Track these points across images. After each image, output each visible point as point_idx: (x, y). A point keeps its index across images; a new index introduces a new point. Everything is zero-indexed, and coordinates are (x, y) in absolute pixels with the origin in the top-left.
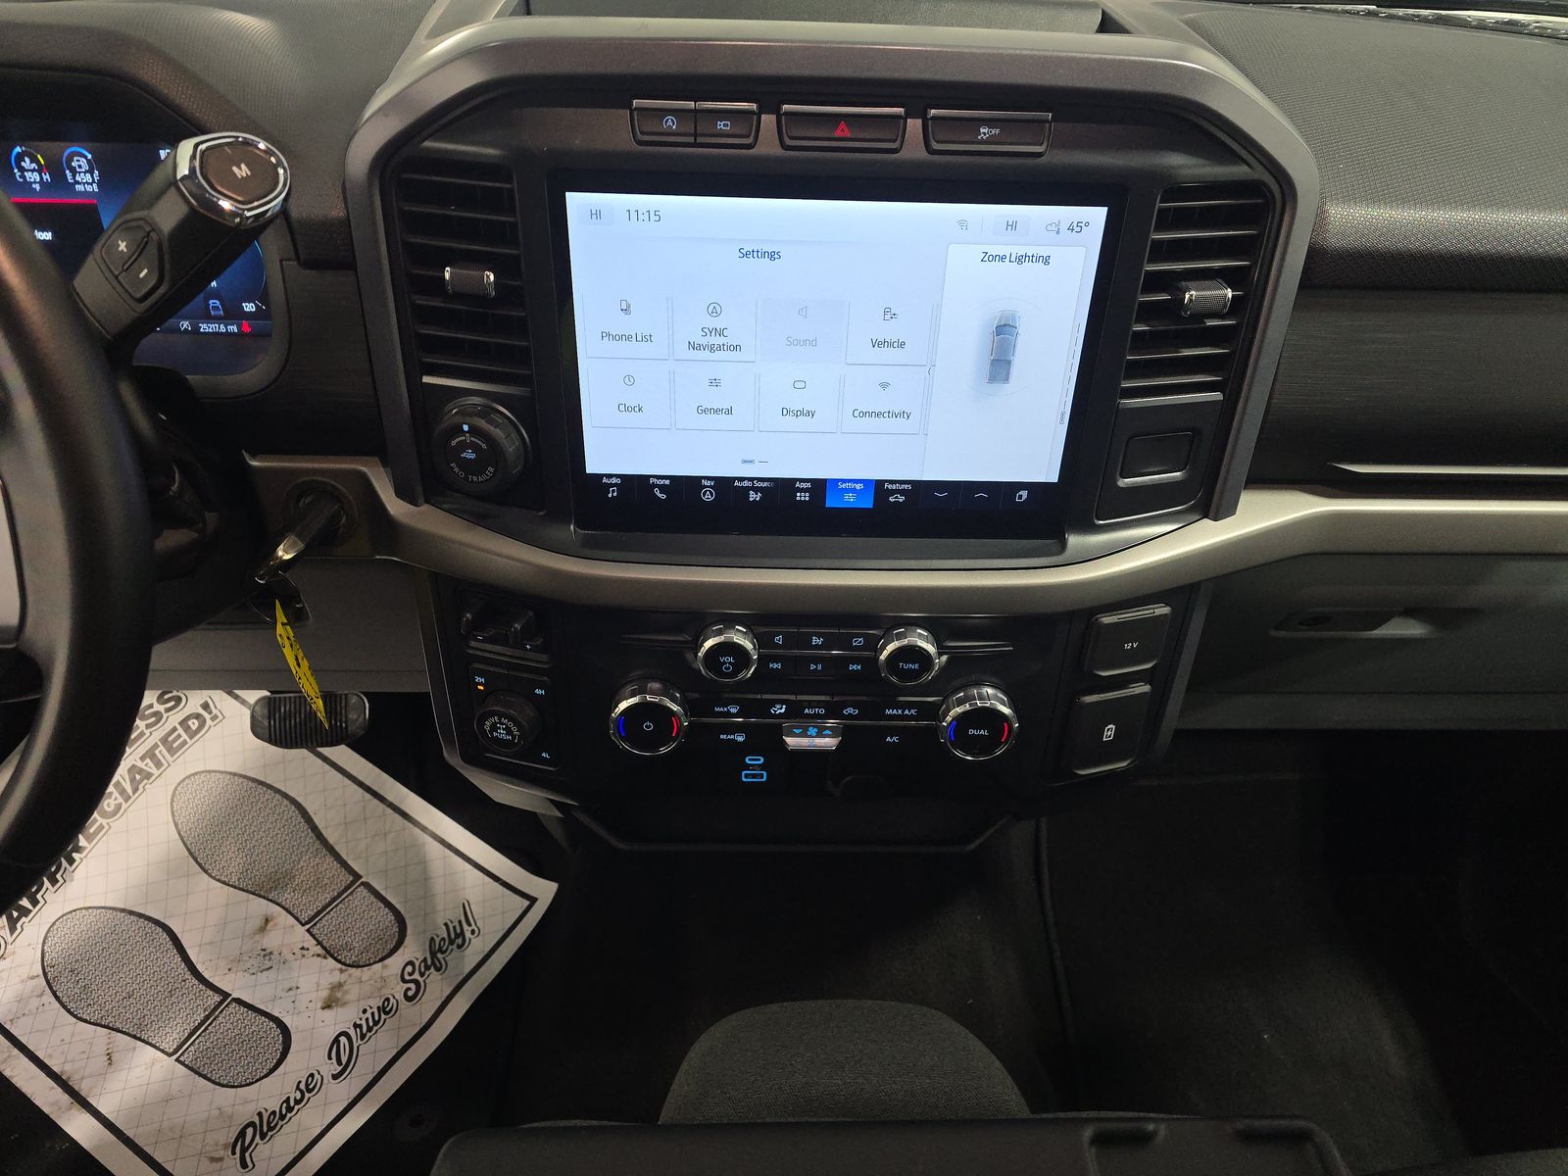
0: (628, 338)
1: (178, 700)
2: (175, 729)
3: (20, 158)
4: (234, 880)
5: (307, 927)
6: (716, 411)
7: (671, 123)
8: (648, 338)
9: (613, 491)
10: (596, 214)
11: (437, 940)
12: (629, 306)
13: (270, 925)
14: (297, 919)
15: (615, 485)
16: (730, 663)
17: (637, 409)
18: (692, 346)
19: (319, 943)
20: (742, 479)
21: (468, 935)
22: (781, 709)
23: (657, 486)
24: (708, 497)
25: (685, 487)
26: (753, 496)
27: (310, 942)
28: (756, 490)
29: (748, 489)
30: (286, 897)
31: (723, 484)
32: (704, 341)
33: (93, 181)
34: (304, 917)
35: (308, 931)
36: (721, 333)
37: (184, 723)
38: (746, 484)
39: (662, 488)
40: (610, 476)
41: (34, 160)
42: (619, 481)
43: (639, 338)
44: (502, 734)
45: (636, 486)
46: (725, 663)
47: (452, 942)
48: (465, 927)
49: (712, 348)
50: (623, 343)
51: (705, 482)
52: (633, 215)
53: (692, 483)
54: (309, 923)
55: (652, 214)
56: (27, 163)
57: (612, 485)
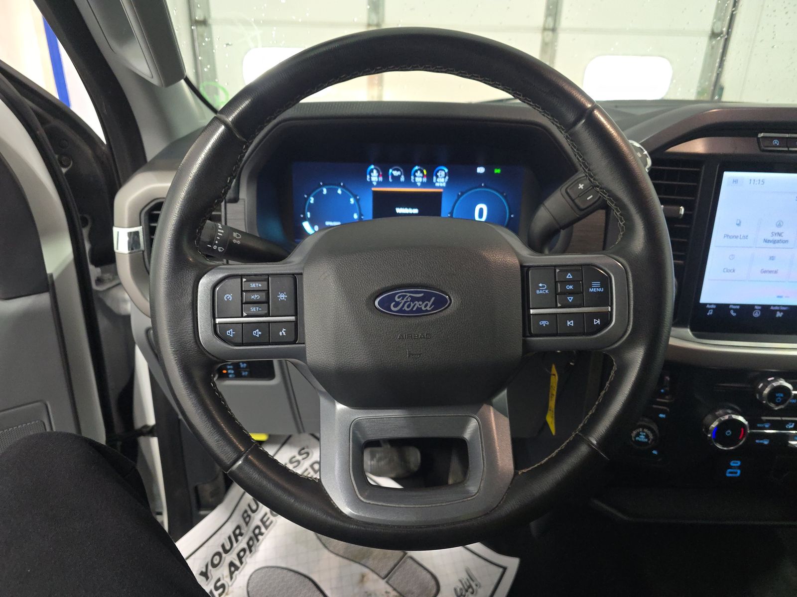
0: (736, 237)
1: (308, 454)
2: (307, 470)
3: (416, 171)
4: (341, 553)
5: (386, 580)
6: (770, 272)
7: (776, 142)
8: (746, 237)
9: (711, 312)
10: (735, 181)
11: (458, 590)
12: (740, 222)
13: (365, 579)
14: (378, 575)
15: (713, 309)
16: (781, 397)
17: (732, 271)
18: (766, 241)
19: (395, 589)
20: (774, 306)
21: (474, 587)
22: (791, 425)
23: (733, 309)
24: (756, 314)
25: (746, 309)
26: (779, 315)
27: (390, 589)
28: (781, 311)
29: (777, 310)
30: (370, 563)
31: (765, 308)
32: (771, 239)
33: (445, 182)
34: (383, 575)
35: (387, 582)
36: (780, 234)
37: (312, 466)
38: (777, 308)
39: (735, 310)
40: (710, 304)
41: (422, 172)
42: (714, 307)
43: (742, 237)
44: (642, 438)
45: (722, 309)
46: (778, 397)
47: (467, 591)
48: (471, 582)
49: (774, 242)
50: (734, 240)
51: (756, 307)
52: (752, 181)
53: (750, 308)
54: (386, 577)
55: (761, 181)
56: (419, 174)
57: (711, 309)
